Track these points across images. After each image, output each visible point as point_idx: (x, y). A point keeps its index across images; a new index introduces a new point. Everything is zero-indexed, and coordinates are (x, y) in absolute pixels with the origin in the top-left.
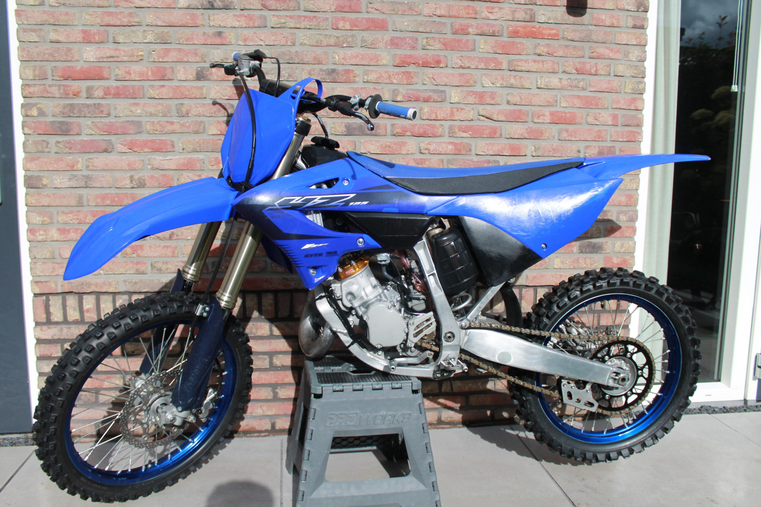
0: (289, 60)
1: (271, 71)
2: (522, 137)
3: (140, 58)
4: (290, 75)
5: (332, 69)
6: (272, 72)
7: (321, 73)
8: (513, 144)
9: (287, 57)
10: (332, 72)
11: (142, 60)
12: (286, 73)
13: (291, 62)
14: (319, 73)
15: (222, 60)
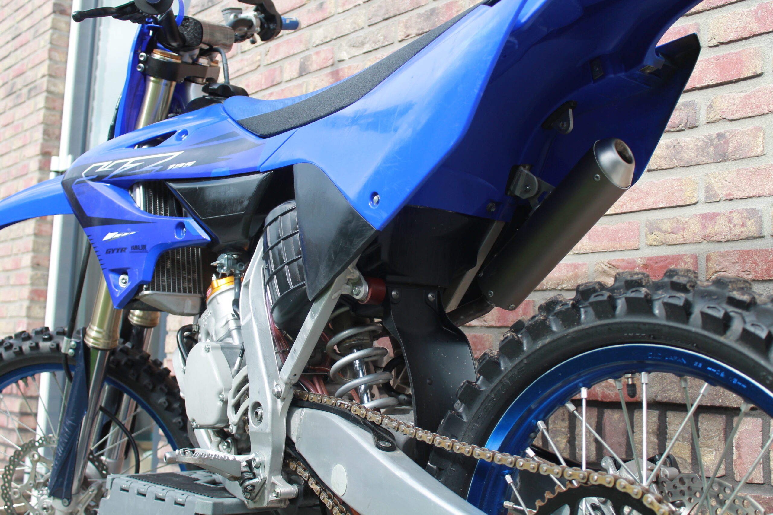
0: (385, 14)
1: (366, 38)
2: (746, 35)
3: (258, 64)
4: (385, 38)
5: (431, 10)
6: (367, 40)
7: (419, 20)
8: (724, 57)
9: (383, 11)
10: (431, 14)
11: (259, 66)
12: (381, 36)
13: (387, 16)
14: (417, 22)
15: (322, 40)
